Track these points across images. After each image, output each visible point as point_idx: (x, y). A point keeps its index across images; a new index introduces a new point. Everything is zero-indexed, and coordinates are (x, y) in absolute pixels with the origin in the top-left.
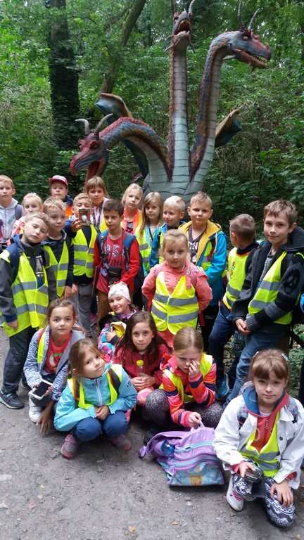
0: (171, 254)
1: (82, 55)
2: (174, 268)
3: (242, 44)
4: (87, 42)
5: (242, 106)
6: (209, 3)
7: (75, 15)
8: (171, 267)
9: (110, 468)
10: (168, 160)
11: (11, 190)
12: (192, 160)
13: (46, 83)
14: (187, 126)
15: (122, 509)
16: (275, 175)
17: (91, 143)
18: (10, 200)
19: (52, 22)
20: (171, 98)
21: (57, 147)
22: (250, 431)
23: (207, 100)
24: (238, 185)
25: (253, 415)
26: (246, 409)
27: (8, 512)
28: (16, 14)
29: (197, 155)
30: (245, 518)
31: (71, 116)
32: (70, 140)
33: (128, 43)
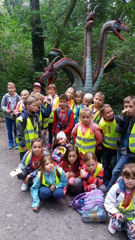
0: (84, 118)
1: (46, 30)
2: (85, 125)
3: (116, 26)
4: (48, 25)
5: (116, 53)
6: (102, 8)
7: (43, 13)
8: (84, 124)
9: (56, 213)
10: (83, 77)
11: (14, 89)
12: (94, 77)
13: (30, 42)
14: (92, 62)
15: (62, 231)
16: (130, 84)
17: (50, 69)
18: (14, 94)
19: (33, 16)
20: (85, 50)
21: (35, 70)
22: (121, 200)
23: (101, 51)
24: (114, 88)
25: (123, 193)
26: (120, 190)
27: (11, 231)
28: (18, 13)
29: (96, 75)
30: (117, 238)
31: (41, 57)
32: (40, 67)
33: (66, 26)
